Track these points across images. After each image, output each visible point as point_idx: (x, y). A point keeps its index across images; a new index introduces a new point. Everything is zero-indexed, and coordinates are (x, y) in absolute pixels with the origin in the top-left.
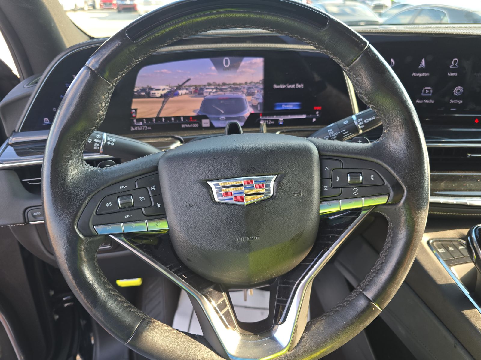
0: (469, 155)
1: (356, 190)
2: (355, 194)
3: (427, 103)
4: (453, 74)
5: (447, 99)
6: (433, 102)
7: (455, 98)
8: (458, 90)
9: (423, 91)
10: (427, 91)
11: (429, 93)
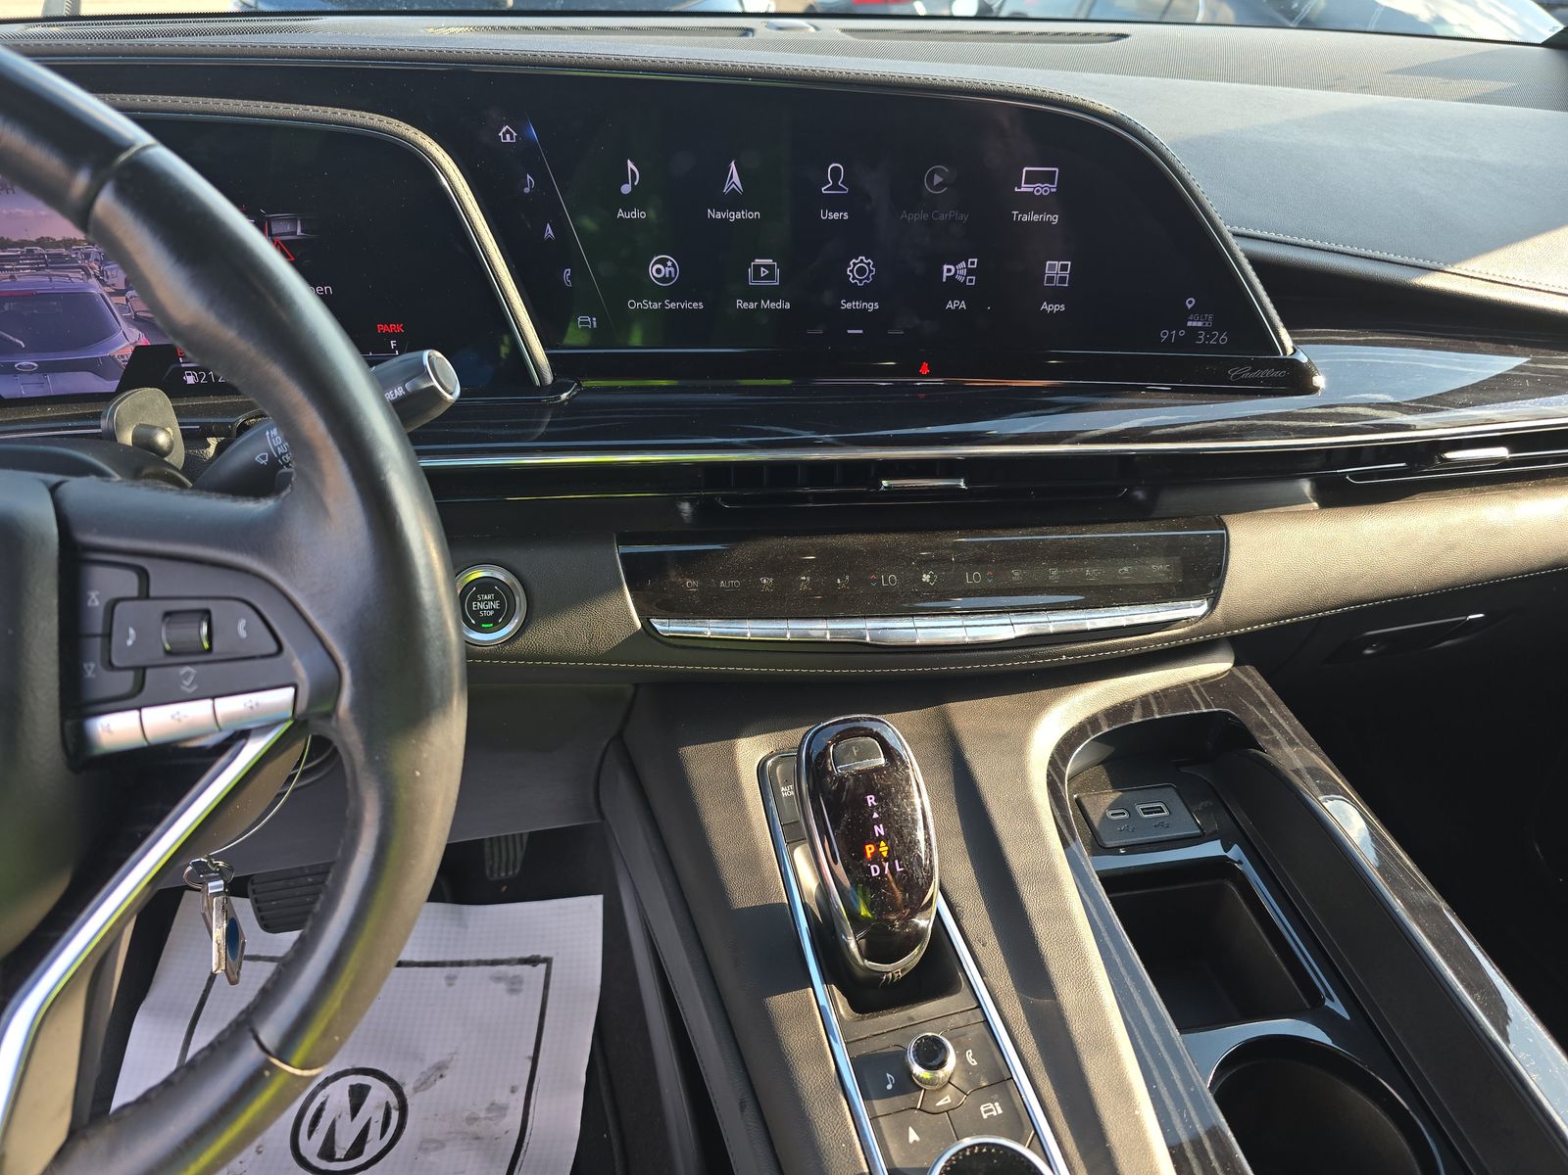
0: (885, 483)
1: (187, 675)
2: (188, 687)
3: (769, 310)
4: (836, 216)
5: (828, 297)
6: (788, 306)
7: (854, 293)
8: (859, 268)
9: (750, 271)
10: (764, 272)
11: (770, 276)
